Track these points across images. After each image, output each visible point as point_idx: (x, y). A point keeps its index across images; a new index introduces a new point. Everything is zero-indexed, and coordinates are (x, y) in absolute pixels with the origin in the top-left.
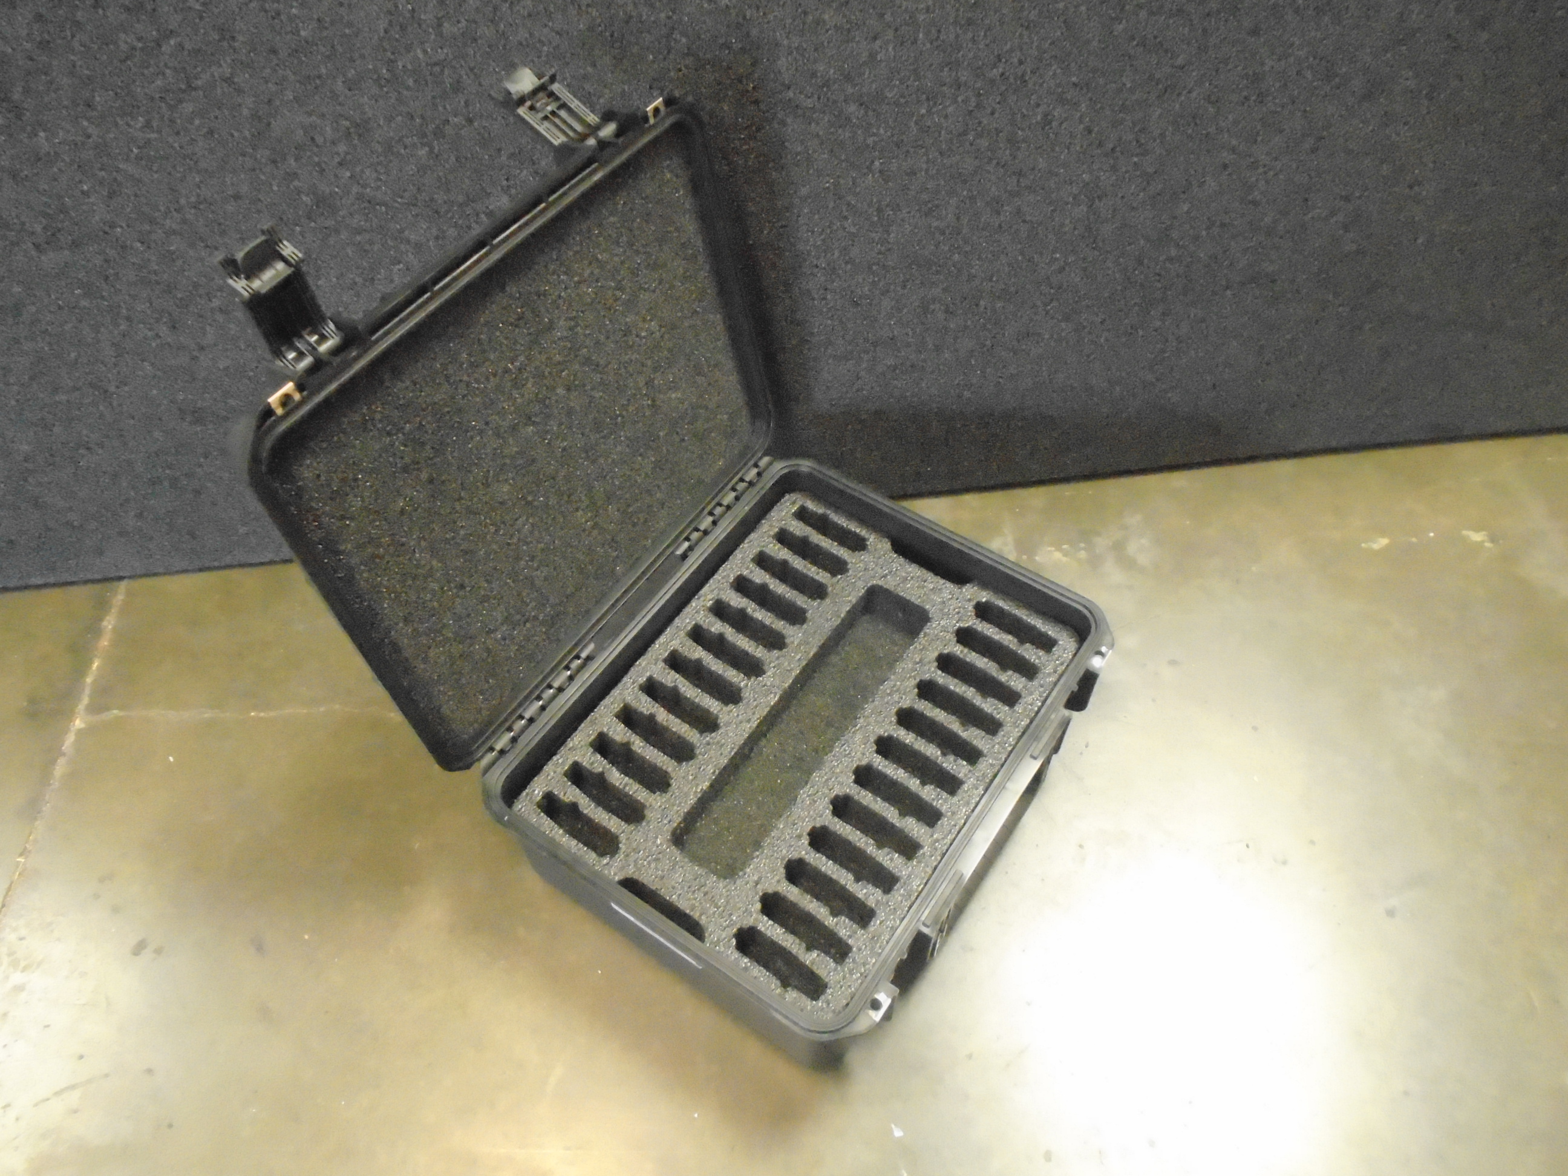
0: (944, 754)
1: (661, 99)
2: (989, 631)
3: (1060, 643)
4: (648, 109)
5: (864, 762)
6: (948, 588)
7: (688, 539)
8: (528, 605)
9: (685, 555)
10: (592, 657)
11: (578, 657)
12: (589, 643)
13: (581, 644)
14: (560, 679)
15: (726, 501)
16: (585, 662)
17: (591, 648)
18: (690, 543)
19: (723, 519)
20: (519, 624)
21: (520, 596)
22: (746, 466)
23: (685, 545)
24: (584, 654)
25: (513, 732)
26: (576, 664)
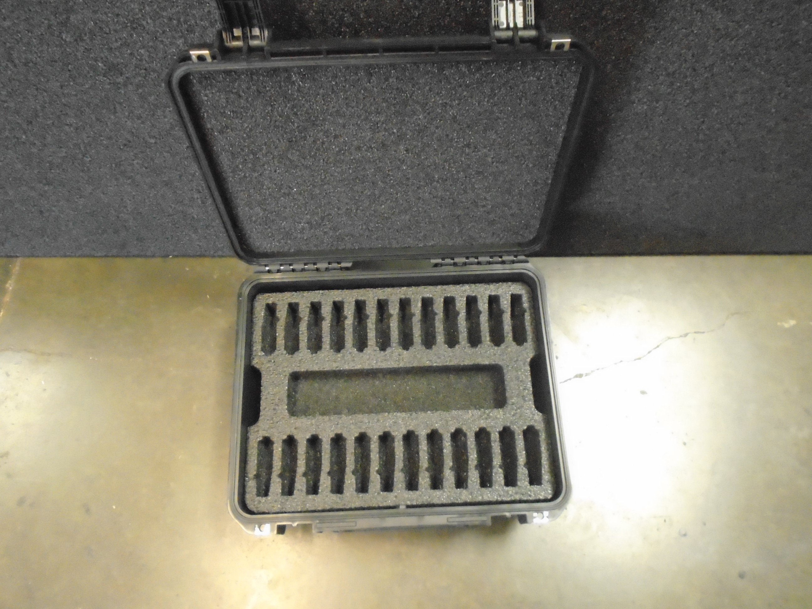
0: (427, 470)
1: (570, 40)
2: (520, 444)
3: (543, 486)
4: (553, 41)
5: (393, 434)
6: (530, 404)
7: (443, 259)
8: (325, 225)
9: (436, 265)
10: (347, 269)
11: (339, 263)
12: (349, 262)
13: (345, 260)
14: (322, 265)
15: (481, 259)
16: (341, 269)
17: (349, 265)
18: (443, 261)
19: (471, 266)
20: (316, 229)
21: (323, 219)
22: (508, 253)
23: (439, 261)
24: (343, 265)
25: (282, 268)
26: (335, 265)
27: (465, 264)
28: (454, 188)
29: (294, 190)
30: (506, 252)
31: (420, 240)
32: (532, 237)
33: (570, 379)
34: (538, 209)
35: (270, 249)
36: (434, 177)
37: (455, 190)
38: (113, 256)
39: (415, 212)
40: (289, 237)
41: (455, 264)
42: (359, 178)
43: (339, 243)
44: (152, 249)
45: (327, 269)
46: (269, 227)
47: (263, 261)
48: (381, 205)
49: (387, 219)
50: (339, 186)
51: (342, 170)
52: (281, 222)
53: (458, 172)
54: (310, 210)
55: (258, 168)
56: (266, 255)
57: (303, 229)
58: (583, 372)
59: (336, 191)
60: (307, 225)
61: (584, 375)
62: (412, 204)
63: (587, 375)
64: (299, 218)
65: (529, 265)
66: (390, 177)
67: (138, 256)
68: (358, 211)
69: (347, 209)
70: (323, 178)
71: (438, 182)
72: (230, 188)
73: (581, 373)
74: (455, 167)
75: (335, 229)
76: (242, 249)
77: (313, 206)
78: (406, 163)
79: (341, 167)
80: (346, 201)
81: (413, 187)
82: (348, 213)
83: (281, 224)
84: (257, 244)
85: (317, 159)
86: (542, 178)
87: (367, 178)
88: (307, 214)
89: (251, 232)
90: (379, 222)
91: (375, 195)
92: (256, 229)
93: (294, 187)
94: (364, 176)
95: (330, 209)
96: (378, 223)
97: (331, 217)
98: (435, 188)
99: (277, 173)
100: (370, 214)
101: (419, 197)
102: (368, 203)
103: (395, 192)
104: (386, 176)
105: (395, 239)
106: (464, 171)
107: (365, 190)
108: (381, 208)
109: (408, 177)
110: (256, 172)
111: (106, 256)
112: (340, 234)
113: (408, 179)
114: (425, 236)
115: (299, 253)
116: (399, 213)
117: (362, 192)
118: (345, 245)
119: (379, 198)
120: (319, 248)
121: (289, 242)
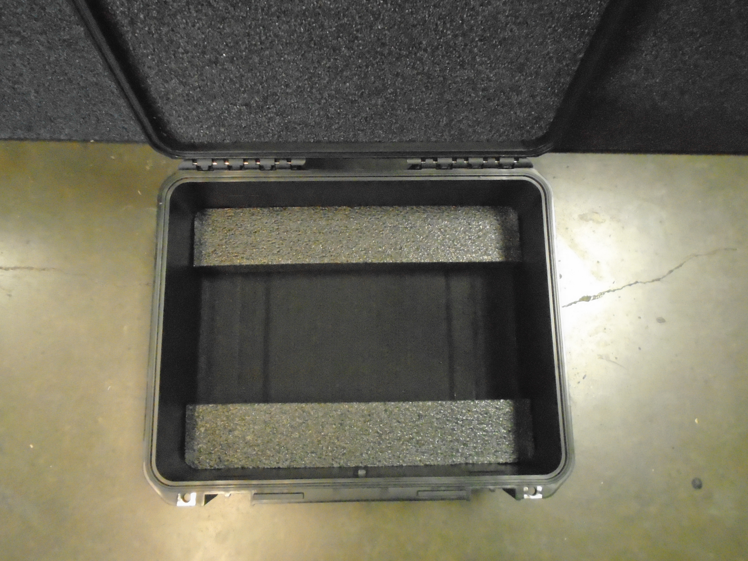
7: (423, 159)
8: (269, 108)
9: (414, 167)
10: (299, 168)
11: (289, 160)
12: (303, 159)
13: (297, 155)
14: (268, 163)
15: (472, 161)
16: (292, 167)
17: (302, 162)
18: (423, 162)
19: (459, 169)
20: (256, 113)
21: (265, 99)
22: (509, 154)
23: (418, 161)
24: (294, 162)
25: (215, 164)
26: (283, 163)
27: (451, 166)
28: (447, 62)
29: (222, 55)
30: (506, 153)
31: (395, 133)
32: (541, 134)
33: (575, 303)
34: (557, 95)
35: (199, 139)
36: (421, 43)
37: (448, 63)
38: (20, 139)
39: (390, 94)
40: (221, 124)
41: (439, 167)
42: (315, 41)
43: (289, 133)
44: (67, 131)
45: (273, 168)
46: (194, 109)
47: (190, 154)
48: (345, 83)
49: (352, 103)
50: (286, 52)
51: (290, 27)
52: (209, 102)
53: (456, 36)
54: (247, 86)
55: (167, 20)
56: (193, 147)
57: (240, 111)
58: (591, 294)
59: (282, 59)
60: (244, 107)
61: (592, 298)
62: (387, 82)
63: (595, 297)
64: (234, 98)
65: (533, 171)
66: (358, 41)
67: (52, 139)
68: (314, 90)
69: (299, 87)
70: (263, 38)
71: (425, 50)
72: (131, 49)
73: (589, 295)
74: (452, 27)
75: (281, 113)
76: (161, 138)
77: (251, 81)
78: (383, 20)
79: (289, 22)
80: (298, 74)
81: (390, 58)
82: (300, 91)
83: (210, 104)
84: (180, 132)
85: (253, 7)
86: (572, 50)
87: (325, 41)
88: (244, 92)
89: (170, 115)
90: (342, 106)
91: (337, 67)
92: (176, 111)
93: (223, 52)
94: (321, 38)
95: (275, 86)
96: (340, 108)
97: (277, 97)
98: (421, 59)
99: (196, 28)
100: (329, 95)
101: (397, 73)
102: (327, 79)
103: (364, 64)
104: (353, 39)
105: (362, 131)
106: (464, 35)
107: (323, 59)
108: (345, 87)
109: (383, 41)
110: (166, 26)
111: (10, 139)
112: (289, 122)
113: (383, 45)
114: (402, 129)
115: (236, 145)
116: (369, 95)
117: (319, 62)
118: (296, 136)
119: (342, 71)
120: (262, 139)
121: (222, 130)
